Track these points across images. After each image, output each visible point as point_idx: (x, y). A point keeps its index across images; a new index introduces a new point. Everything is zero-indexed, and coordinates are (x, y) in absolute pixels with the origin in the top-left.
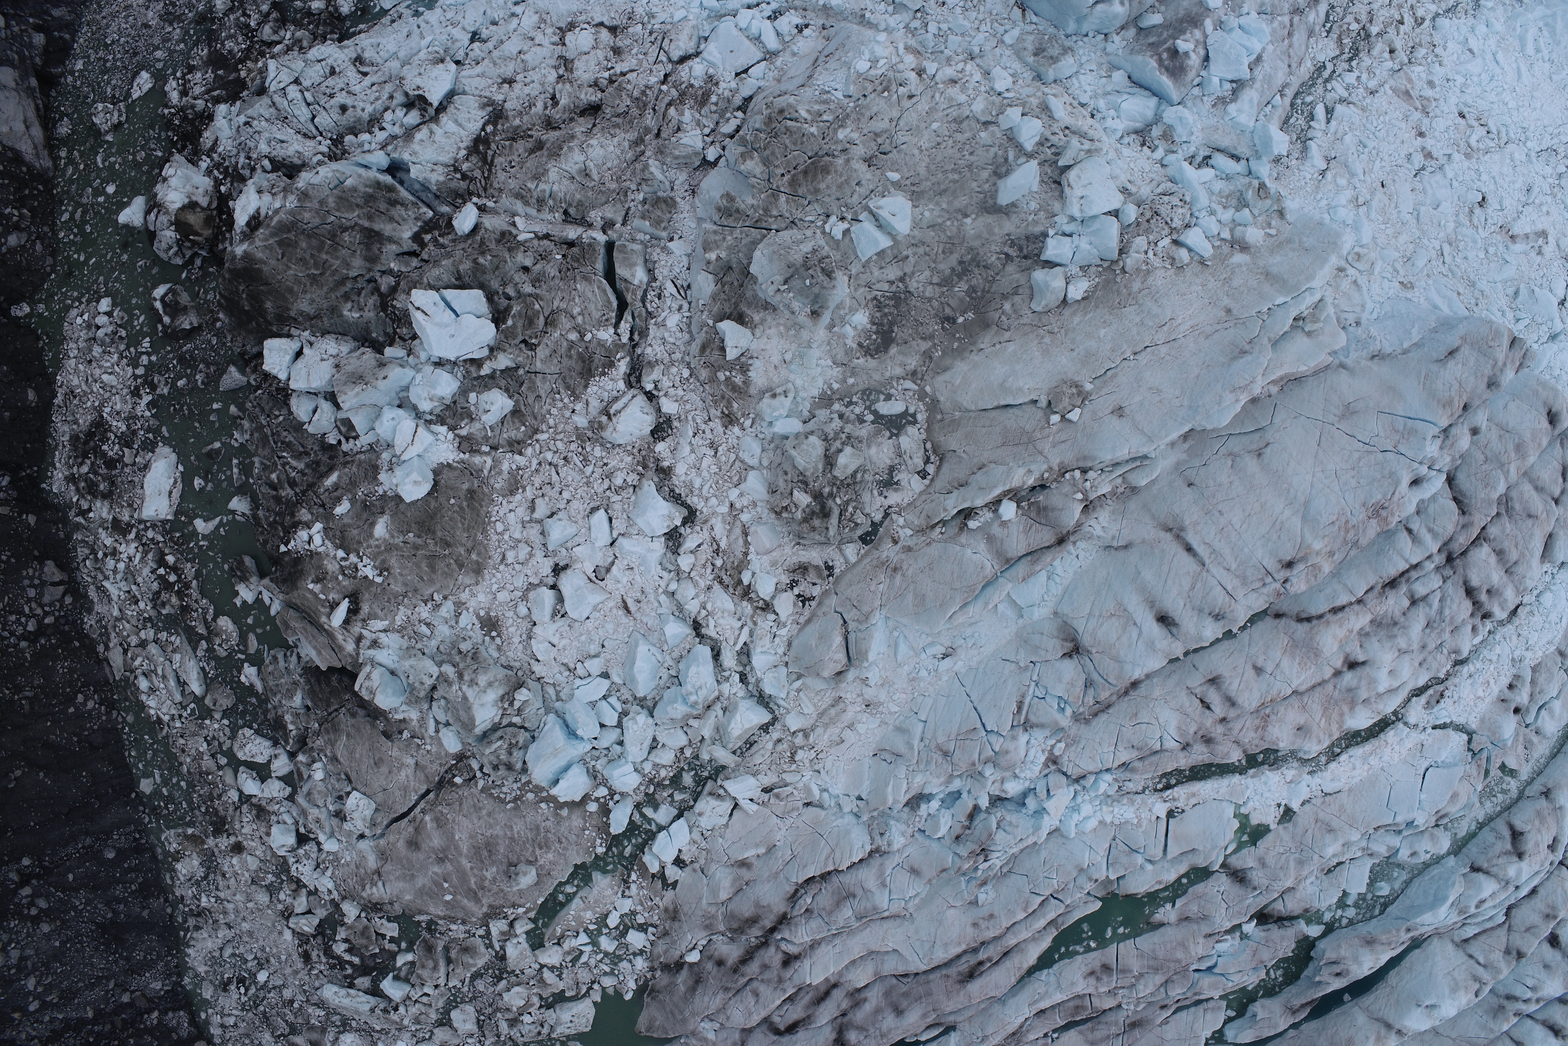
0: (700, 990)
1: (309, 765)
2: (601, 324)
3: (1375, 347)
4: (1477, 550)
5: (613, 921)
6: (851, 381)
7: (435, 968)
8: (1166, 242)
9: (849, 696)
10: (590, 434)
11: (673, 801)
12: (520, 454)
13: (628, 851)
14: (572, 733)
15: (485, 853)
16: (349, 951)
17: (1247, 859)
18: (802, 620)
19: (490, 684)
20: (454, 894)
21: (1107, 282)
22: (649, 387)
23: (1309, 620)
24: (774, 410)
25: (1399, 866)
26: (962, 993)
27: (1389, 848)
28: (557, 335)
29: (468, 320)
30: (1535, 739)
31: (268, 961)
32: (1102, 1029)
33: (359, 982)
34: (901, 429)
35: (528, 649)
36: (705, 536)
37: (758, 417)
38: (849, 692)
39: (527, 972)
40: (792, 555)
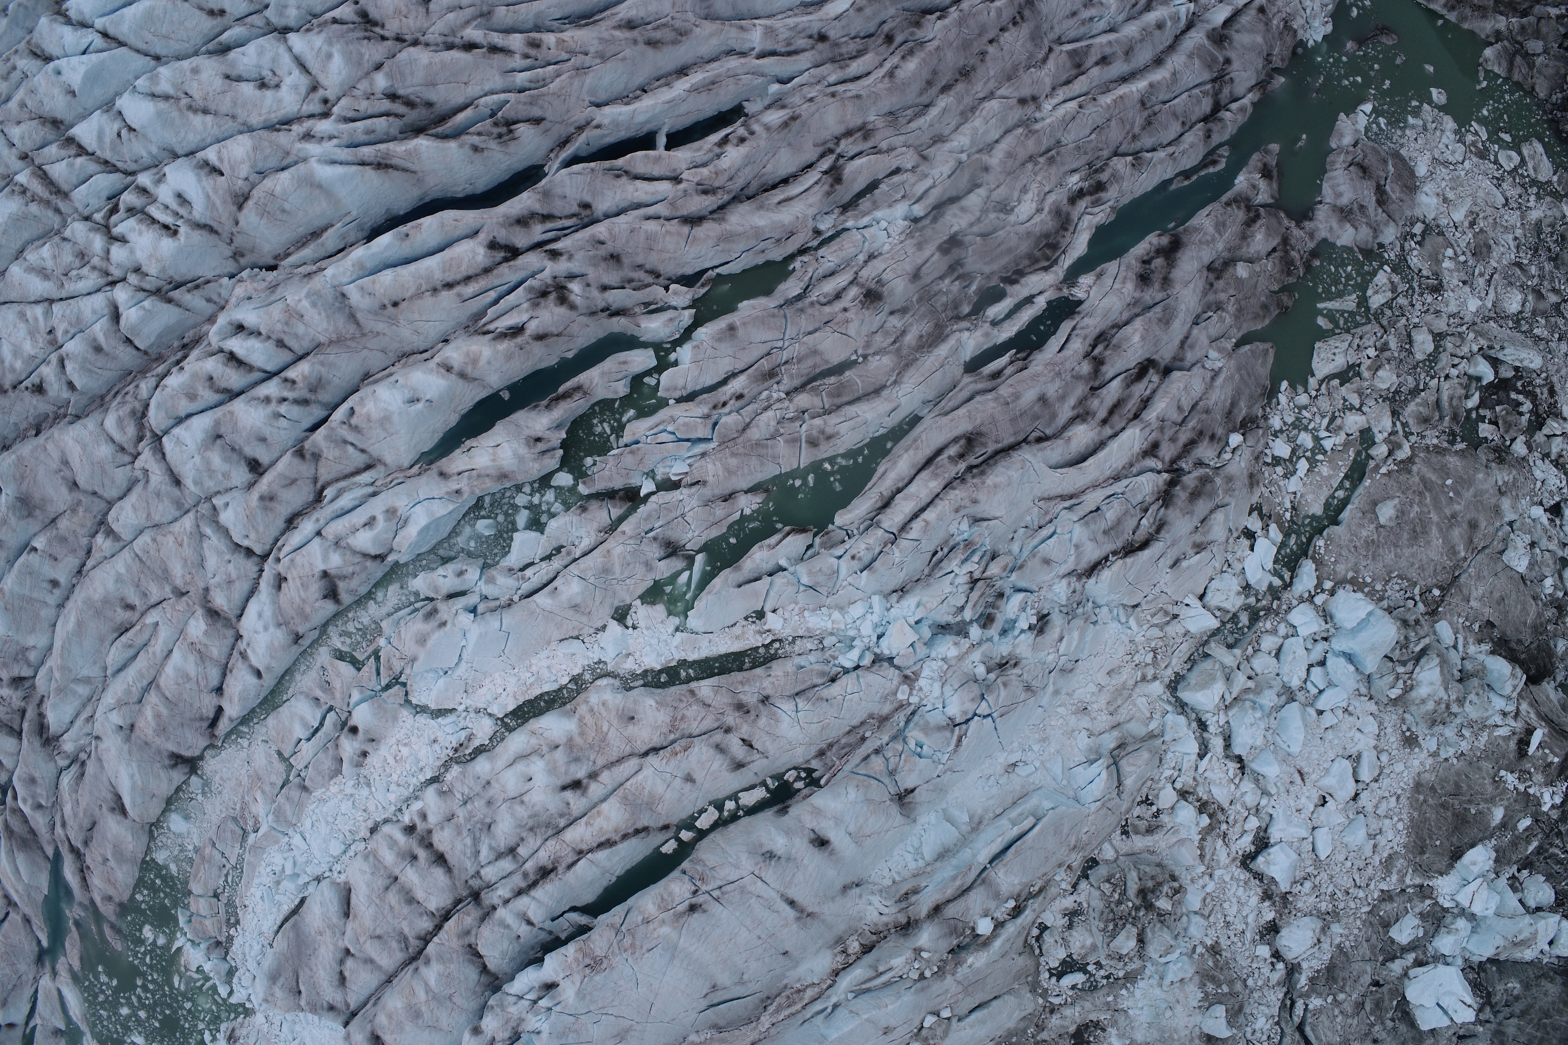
0: (1228, 404)
1: (1555, 587)
2: (1318, 1011)
4: (442, 905)
5: (1303, 466)
6: (1110, 999)
7: (1451, 399)
9: (1104, 717)
10: (1328, 918)
11: (1256, 595)
12: (1382, 891)
13: (1293, 540)
14: (1349, 657)
15: (1418, 529)
16: (1519, 404)
17: (665, 569)
18: (1149, 783)
19: (1423, 701)
20: (1443, 486)
22: (1280, 966)
23: (637, 832)
24: (1181, 968)
26: (978, 422)
28: (1355, 996)
29: (1429, 1002)
30: (318, 693)
32: (806, 368)
33: (1510, 374)
34: (1063, 962)
35: (1380, 724)
36: (1233, 848)
37: (1190, 957)
38: (1104, 720)
39: (1372, 403)
40: (1159, 841)
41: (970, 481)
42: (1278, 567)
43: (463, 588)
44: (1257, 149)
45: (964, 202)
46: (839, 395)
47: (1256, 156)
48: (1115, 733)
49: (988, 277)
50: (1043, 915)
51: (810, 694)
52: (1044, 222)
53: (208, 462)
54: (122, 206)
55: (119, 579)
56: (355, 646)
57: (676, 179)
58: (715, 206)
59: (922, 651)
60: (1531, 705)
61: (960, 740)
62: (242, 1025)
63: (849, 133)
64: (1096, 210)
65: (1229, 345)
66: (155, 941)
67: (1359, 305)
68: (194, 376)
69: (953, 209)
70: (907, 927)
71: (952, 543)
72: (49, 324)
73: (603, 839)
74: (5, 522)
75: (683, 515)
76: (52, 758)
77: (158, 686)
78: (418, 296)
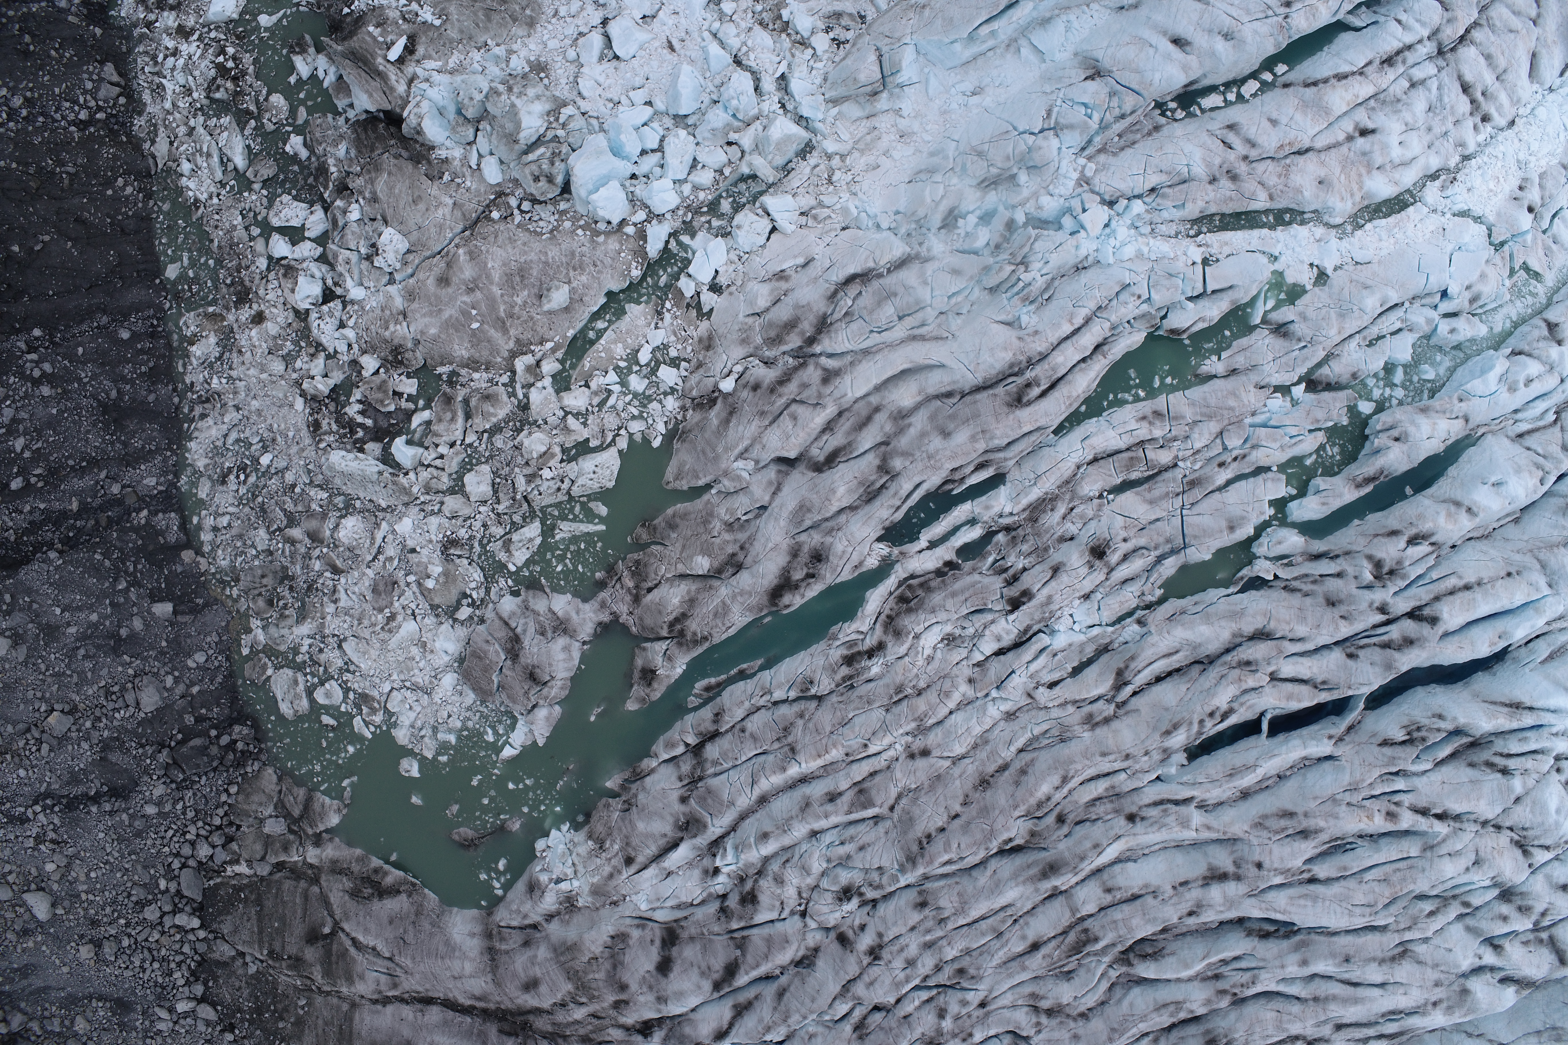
0: (734, 422)
1: (345, 212)
4: (1465, 50)
5: (644, 356)
7: (453, 419)
9: (882, 127)
11: (710, 228)
14: (617, 152)
15: (518, 279)
16: (362, 413)
17: (1286, 314)
18: (837, 59)
19: (538, 97)
20: (482, 323)
23: (1315, 84)
25: (1440, 349)
26: (1011, 417)
27: (1429, 321)
30: (1554, 249)
31: (274, 440)
32: (1160, 488)
33: (370, 447)
35: (574, 88)
38: (884, 123)
39: (552, 420)
41: (1022, 360)
43: (1450, 319)
44: (653, 704)
46: (1129, 460)
47: (656, 695)
48: (875, 109)
49: (974, 570)
51: (1176, 180)
52: (912, 623)
57: (1274, 678)
58: (1240, 649)
59: (1076, 204)
60: (392, 90)
61: (1048, 116)
63: (1107, 721)
64: (853, 637)
65: (722, 486)
67: (553, 527)
71: (1036, 305)
73: (1345, 82)
75: (1275, 359)
78: (1492, 580)
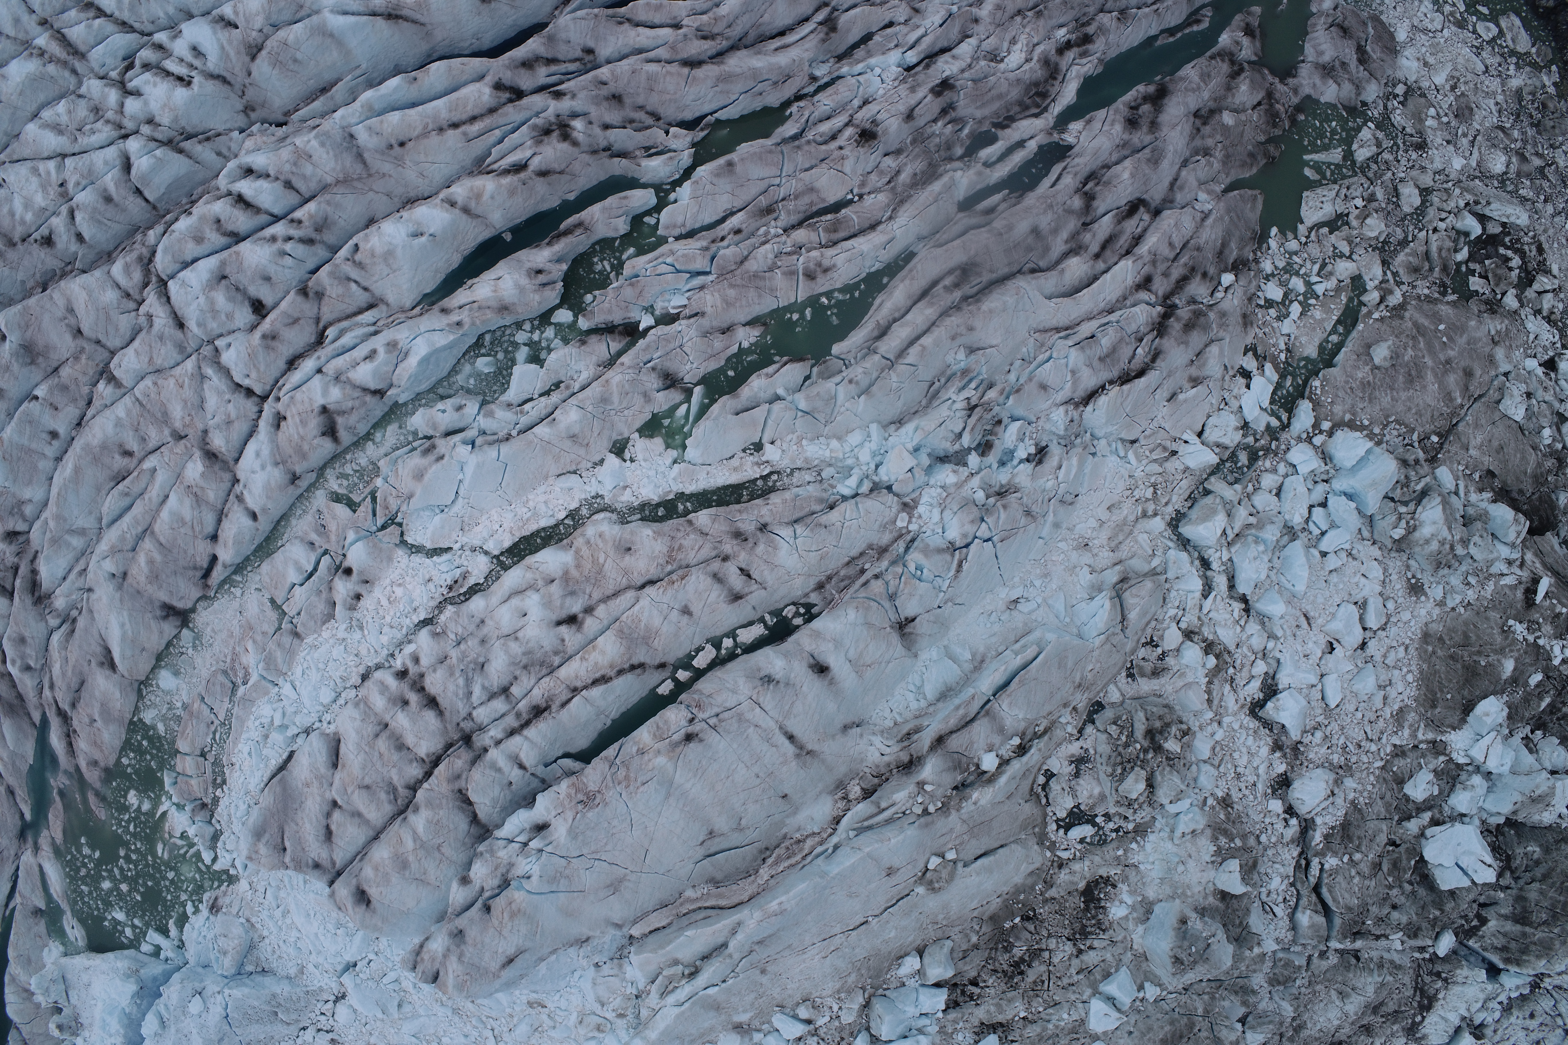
0: (1219, 244)
1: (1553, 439)
2: (1335, 872)
3: (587, 949)
4: (432, 750)
5: (1296, 309)
6: (1120, 852)
7: (1440, 250)
8: (821, 1022)
9: (1106, 554)
10: (1341, 772)
11: (1254, 435)
12: (1395, 746)
13: (1289, 382)
14: (1351, 497)
15: (1413, 373)
16: (1508, 260)
17: (663, 400)
18: (1153, 623)
19: (1427, 542)
20: (1435, 331)
21: (878, 976)
22: (1294, 821)
23: (633, 668)
24: (1192, 819)
26: (972, 253)
27: (489, 414)
28: (1371, 856)
29: (1449, 862)
30: (314, 537)
32: (803, 205)
33: (1498, 230)
34: (1071, 813)
35: (1385, 570)
36: (1242, 694)
37: (1202, 809)
38: (1105, 557)
39: (1362, 251)
40: (1165, 685)
41: (966, 308)
42: (1275, 408)
43: (461, 425)
44: (1239, 11)
45: (954, 51)
46: (835, 231)
47: (1238, 17)
48: (1118, 567)
49: (980, 122)
50: (1049, 762)
51: (808, 520)
52: (1034, 70)
53: (212, 302)
54: (137, 63)
55: (118, 423)
56: (352, 488)
57: (676, 25)
58: (713, 51)
59: (921, 477)
60: (1536, 555)
61: (960, 565)
62: (225, 894)
64: (1084, 61)
65: (1219, 188)
66: (139, 807)
67: (1345, 158)
68: (202, 218)
69: (946, 56)
70: (909, 766)
71: (949, 372)
72: (61, 177)
73: (598, 675)
74: (7, 368)
75: (681, 346)
76: (43, 618)
77: (153, 533)
78: (425, 134)
